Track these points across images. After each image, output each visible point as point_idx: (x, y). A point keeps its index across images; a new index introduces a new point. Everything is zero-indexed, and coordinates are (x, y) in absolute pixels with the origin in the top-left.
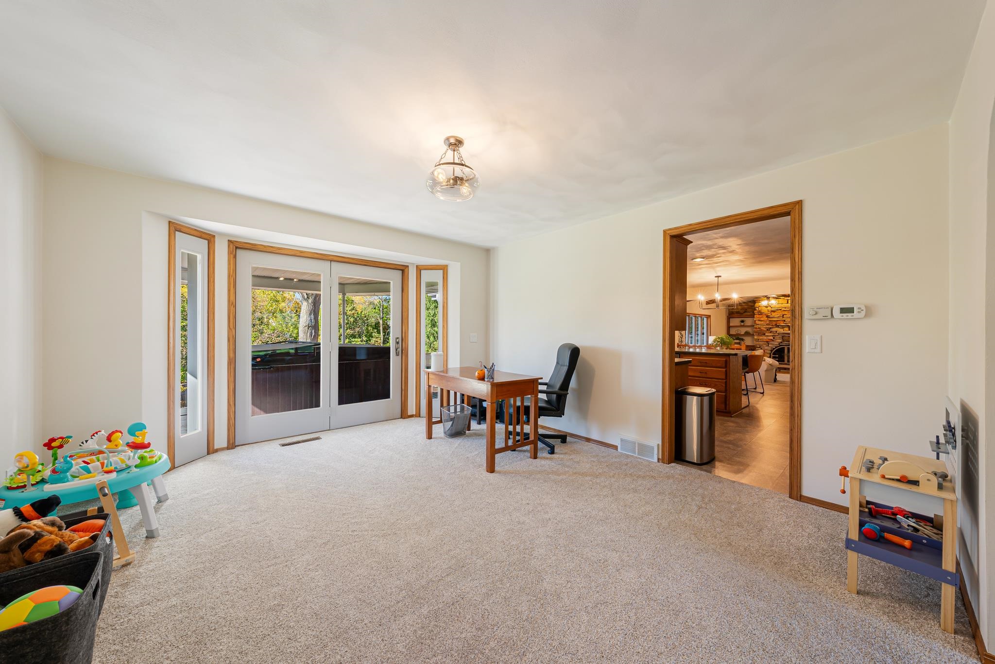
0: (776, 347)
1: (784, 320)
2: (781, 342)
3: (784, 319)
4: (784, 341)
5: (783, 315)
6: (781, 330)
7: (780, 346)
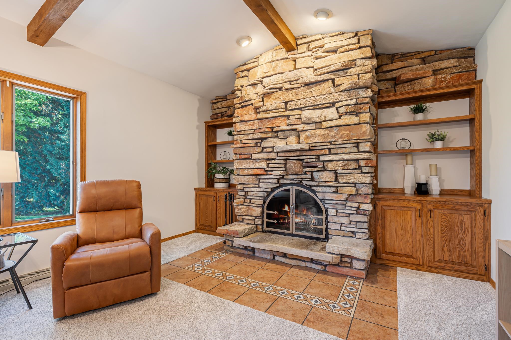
0: (273, 190)
1: (288, 116)
2: (283, 177)
3: (287, 113)
4: (287, 174)
5: (286, 103)
6: (280, 145)
7: (281, 186)
